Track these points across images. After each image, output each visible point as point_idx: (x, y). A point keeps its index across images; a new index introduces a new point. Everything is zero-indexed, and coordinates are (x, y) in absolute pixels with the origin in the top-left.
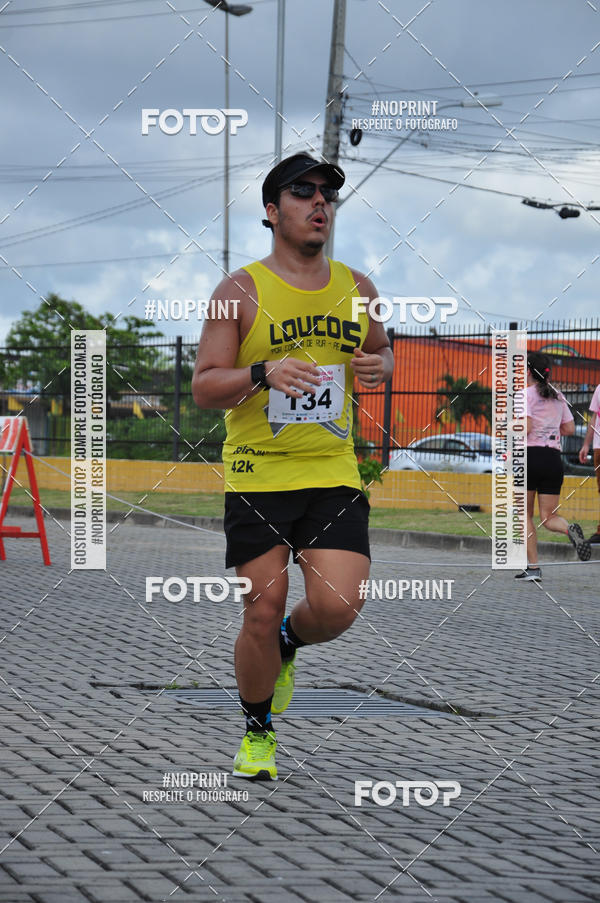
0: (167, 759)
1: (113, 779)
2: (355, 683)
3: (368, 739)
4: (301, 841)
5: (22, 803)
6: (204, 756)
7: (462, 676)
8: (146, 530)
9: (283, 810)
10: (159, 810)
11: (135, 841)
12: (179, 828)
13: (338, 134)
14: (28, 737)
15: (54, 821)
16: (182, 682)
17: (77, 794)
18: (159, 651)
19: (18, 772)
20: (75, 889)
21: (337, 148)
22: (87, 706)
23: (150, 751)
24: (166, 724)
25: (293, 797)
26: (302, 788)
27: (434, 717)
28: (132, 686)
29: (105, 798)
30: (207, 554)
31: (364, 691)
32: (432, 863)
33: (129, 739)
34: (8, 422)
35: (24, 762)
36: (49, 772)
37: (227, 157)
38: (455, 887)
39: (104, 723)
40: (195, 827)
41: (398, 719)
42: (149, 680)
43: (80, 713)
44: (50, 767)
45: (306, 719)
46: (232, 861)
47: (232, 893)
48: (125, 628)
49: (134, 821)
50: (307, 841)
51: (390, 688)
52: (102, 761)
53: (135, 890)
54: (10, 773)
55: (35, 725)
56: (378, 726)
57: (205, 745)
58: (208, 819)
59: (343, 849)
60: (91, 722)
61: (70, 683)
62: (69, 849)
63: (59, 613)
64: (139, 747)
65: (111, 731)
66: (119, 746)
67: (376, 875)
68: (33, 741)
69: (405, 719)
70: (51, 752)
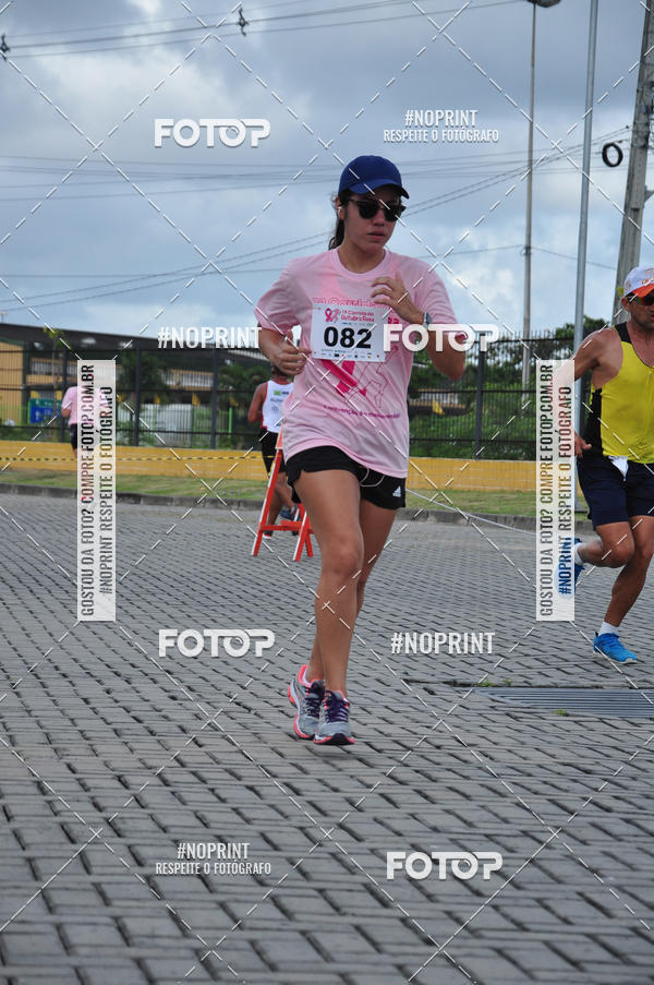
0: (486, 756)
1: (435, 774)
5: (348, 795)
6: (524, 754)
8: (448, 527)
10: (483, 807)
11: (461, 836)
12: (505, 825)
13: (647, 124)
15: (380, 814)
16: (494, 680)
17: (398, 787)
19: (341, 765)
20: (405, 880)
21: (647, 138)
22: (402, 702)
23: (467, 748)
24: (482, 721)
28: (444, 683)
29: (428, 793)
33: (446, 735)
35: (347, 756)
36: (371, 766)
37: (531, 151)
39: (419, 719)
40: (520, 824)
42: (461, 678)
43: (396, 709)
44: (371, 761)
46: (562, 860)
49: (458, 817)
52: (422, 756)
54: (334, 766)
57: (523, 743)
60: (407, 717)
61: (383, 679)
62: (397, 842)
64: (456, 743)
65: (428, 727)
66: (438, 742)
70: (371, 747)
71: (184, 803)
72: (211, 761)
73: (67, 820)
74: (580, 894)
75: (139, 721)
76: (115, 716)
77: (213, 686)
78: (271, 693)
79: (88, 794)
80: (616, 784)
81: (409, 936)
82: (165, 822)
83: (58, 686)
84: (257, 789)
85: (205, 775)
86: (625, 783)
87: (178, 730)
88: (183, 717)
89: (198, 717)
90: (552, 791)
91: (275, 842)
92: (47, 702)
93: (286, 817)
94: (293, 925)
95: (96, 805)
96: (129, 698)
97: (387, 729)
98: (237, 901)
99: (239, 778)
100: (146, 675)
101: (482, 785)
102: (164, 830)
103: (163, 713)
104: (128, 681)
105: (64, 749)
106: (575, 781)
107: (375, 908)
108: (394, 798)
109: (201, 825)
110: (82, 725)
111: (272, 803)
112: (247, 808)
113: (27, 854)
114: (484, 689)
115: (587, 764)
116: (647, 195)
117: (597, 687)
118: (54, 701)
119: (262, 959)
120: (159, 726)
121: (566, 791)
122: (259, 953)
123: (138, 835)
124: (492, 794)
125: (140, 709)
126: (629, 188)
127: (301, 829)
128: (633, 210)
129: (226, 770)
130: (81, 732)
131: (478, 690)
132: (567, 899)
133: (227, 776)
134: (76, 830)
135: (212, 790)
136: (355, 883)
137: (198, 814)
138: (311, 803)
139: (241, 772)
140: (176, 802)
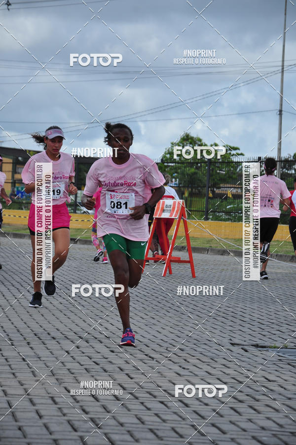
0: (282, 387)
1: (257, 397)
10: (286, 416)
11: (278, 433)
14: (206, 372)
15: (233, 419)
16: (278, 345)
17: (240, 405)
18: (262, 327)
23: (271, 383)
24: (276, 368)
28: (253, 346)
29: (256, 407)
30: (276, 273)
33: (259, 375)
39: (243, 366)
42: (260, 343)
43: (230, 360)
48: (242, 314)
49: (274, 422)
52: (248, 387)
55: (208, 365)
61: (220, 343)
62: (244, 435)
63: (206, 304)
64: (265, 380)
65: (248, 371)
68: (210, 374)
70: (220, 380)
71: (129, 410)
73: (71, 418)
75: (97, 364)
76: (84, 361)
78: (162, 350)
79: (78, 404)
82: (122, 420)
83: (52, 344)
84: (166, 403)
85: (137, 395)
87: (118, 369)
88: (120, 362)
89: (127, 362)
91: (181, 433)
92: (47, 353)
93: (184, 419)
95: (84, 410)
96: (89, 351)
97: (227, 371)
99: (155, 397)
100: (96, 338)
102: (122, 425)
103: (109, 360)
104: (87, 342)
105: (62, 379)
108: (238, 410)
109: (140, 423)
110: (69, 366)
111: (175, 411)
112: (162, 414)
113: (53, 437)
114: (272, 349)
118: (51, 352)
120: (109, 367)
123: (108, 427)
125: (97, 357)
129: (148, 392)
130: (69, 370)
131: (270, 350)
133: (148, 395)
134: (76, 424)
135: (142, 403)
137: (138, 416)
138: (195, 412)
139: (156, 394)
140: (125, 409)
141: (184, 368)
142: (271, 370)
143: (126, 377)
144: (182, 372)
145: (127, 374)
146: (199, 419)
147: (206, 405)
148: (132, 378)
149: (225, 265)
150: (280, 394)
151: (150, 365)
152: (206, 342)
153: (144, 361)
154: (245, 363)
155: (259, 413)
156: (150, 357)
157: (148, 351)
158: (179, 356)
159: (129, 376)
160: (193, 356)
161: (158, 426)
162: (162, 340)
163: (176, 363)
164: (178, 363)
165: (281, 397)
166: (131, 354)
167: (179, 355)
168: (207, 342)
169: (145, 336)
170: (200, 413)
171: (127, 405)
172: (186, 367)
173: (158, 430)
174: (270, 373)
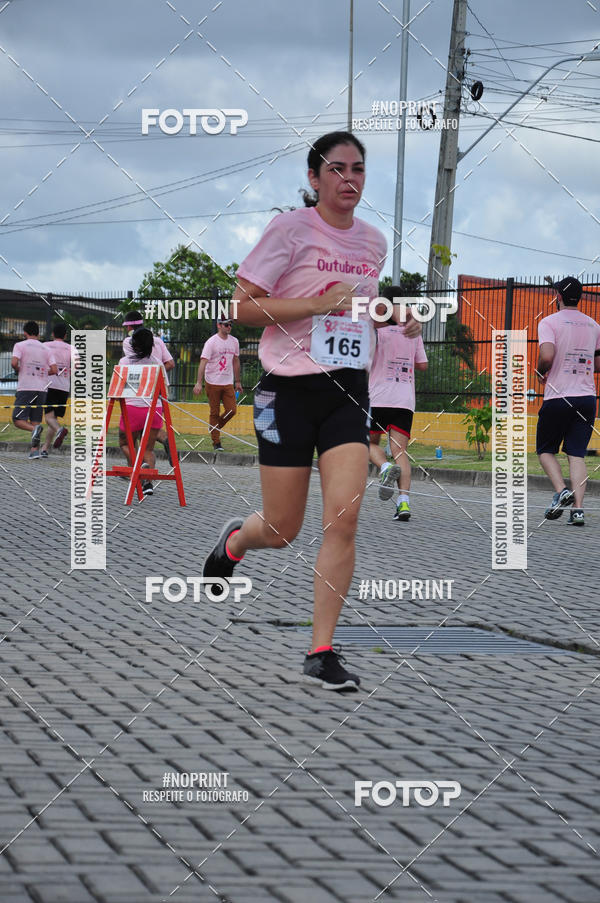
0: (307, 693)
1: (258, 711)
2: (482, 622)
3: (498, 676)
4: (439, 773)
5: (175, 732)
7: (584, 615)
9: (421, 743)
10: (303, 742)
11: (281, 770)
12: (324, 759)
13: (459, 89)
14: (175, 670)
15: (206, 750)
17: (225, 725)
18: (292, 589)
19: (169, 703)
20: (229, 815)
21: (459, 102)
22: (228, 642)
23: (290, 685)
25: (429, 731)
26: (437, 722)
27: (560, 655)
28: (269, 622)
29: (252, 729)
31: (490, 629)
32: (567, 796)
33: (271, 673)
34: (146, 370)
35: (174, 694)
36: (197, 704)
37: (350, 113)
38: (591, 820)
39: (246, 658)
40: (337, 758)
41: (525, 657)
42: (284, 617)
43: (222, 648)
44: (198, 699)
45: (436, 656)
47: (377, 822)
48: (259, 567)
49: (281, 752)
50: (445, 773)
51: (516, 627)
52: (246, 694)
53: (286, 816)
54: (162, 704)
55: (181, 658)
56: (506, 663)
58: (349, 750)
59: (479, 781)
60: (233, 656)
61: (211, 619)
63: (196, 552)
64: (280, 681)
65: (253, 666)
66: (262, 680)
67: (515, 807)
69: (532, 657)
70: (198, 685)
71: (16, 742)
72: (44, 701)
74: (393, 824)
77: (45, 627)
78: (103, 634)
80: (428, 718)
81: (233, 868)
84: (88, 727)
85: (39, 715)
86: (436, 717)
87: (11, 671)
88: (17, 659)
89: (31, 658)
90: (369, 726)
91: (106, 778)
93: (118, 755)
94: (121, 859)
97: (213, 667)
98: (67, 836)
99: (70, 717)
101: (303, 721)
106: (390, 716)
107: (199, 841)
108: (221, 735)
111: (103, 741)
112: (78, 746)
114: (304, 628)
115: (401, 699)
116: (460, 156)
117: (412, 625)
119: (91, 893)
121: (382, 725)
122: (88, 887)
124: (311, 729)
126: (443, 149)
127: (130, 765)
128: (446, 173)
129: (59, 710)
131: (300, 629)
132: (381, 829)
133: (58, 715)
135: (46, 730)
136: (181, 817)
137: (30, 753)
138: (140, 741)
139: (73, 711)
140: (10, 741)
141: (135, 666)
142: (294, 664)
143: (24, 684)
144: (130, 672)
145: (26, 679)
146: (143, 753)
147: (163, 727)
148: (33, 686)
149: (243, 484)
150: (301, 705)
151: (74, 661)
152: (186, 619)
153: (64, 655)
154: (249, 653)
155: (256, 738)
156: (77, 648)
157: (73, 636)
158: (131, 645)
159: (29, 683)
160: (157, 644)
161: (66, 767)
162: (104, 617)
163: (123, 657)
164: (127, 657)
165: (302, 709)
166: (41, 644)
167: (130, 642)
168: (188, 619)
169: (75, 611)
170: (149, 742)
171: (15, 733)
172: (140, 664)
173: (63, 774)
174: (290, 669)
